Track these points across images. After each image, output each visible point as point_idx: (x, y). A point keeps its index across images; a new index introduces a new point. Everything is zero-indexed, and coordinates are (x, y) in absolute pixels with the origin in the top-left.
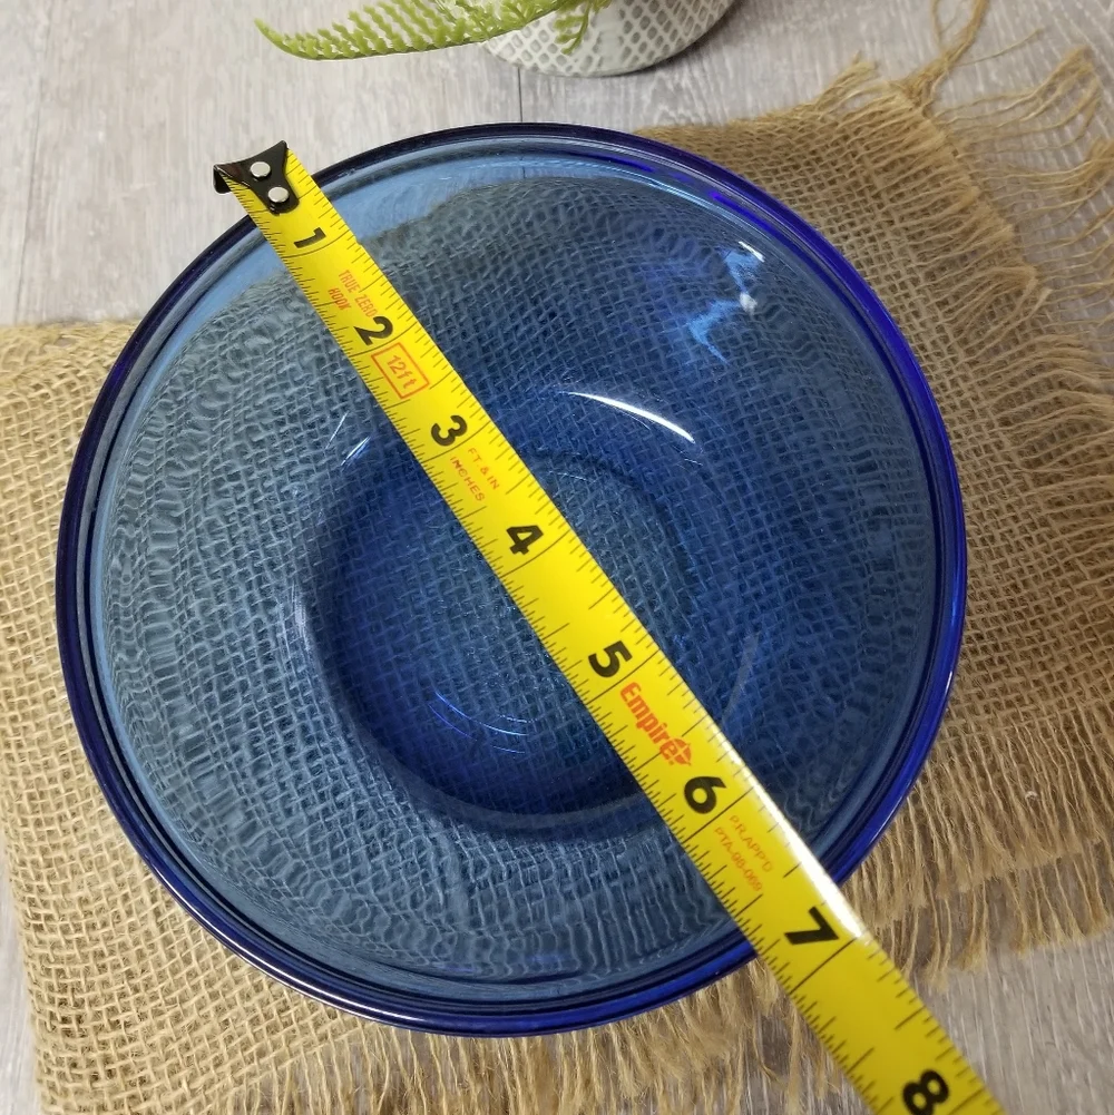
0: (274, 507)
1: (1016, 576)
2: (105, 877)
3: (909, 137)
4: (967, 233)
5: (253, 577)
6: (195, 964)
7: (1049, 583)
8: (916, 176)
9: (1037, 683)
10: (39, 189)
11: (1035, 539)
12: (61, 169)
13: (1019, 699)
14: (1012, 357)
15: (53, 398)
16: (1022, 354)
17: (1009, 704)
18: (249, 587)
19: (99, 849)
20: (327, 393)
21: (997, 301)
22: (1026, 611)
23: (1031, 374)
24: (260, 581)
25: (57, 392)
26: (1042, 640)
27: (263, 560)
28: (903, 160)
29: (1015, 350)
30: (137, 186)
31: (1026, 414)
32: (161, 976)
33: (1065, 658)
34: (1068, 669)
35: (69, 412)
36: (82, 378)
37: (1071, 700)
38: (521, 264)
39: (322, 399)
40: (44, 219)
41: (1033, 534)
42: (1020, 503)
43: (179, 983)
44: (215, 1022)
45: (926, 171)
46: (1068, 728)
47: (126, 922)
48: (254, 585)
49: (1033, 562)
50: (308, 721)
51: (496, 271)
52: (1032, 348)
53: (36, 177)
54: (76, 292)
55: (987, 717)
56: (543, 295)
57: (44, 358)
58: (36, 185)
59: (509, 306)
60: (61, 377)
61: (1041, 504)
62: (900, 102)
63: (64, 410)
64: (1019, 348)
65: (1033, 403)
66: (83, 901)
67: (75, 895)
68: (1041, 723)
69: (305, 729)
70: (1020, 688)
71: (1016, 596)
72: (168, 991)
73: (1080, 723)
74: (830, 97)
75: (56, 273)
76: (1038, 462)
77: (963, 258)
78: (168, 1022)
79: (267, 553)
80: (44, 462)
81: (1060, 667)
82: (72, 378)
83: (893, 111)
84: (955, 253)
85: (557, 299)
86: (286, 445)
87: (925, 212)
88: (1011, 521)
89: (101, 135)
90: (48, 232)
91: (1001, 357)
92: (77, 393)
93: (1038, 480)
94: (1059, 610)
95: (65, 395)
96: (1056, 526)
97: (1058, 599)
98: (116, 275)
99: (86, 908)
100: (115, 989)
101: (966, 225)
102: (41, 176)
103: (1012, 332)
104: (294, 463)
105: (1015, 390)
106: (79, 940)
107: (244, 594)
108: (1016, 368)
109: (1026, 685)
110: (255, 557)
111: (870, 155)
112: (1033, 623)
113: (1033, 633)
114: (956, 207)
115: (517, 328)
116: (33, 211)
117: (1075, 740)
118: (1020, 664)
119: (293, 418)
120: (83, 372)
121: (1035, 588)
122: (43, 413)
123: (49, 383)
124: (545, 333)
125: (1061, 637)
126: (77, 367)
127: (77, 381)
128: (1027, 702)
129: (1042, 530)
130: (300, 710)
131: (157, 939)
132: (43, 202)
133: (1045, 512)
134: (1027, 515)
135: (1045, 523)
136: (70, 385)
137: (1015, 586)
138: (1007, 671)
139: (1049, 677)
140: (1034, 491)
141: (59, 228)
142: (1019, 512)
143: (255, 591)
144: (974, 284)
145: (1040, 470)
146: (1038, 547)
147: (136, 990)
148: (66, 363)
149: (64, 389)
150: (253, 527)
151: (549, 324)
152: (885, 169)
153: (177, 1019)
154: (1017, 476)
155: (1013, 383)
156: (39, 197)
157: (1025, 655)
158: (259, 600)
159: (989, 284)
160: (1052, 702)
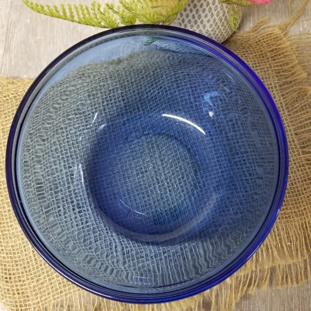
0: (73, 139)
1: (293, 180)
2: (19, 240)
3: (279, 42)
4: (293, 74)
5: (66, 159)
6: (43, 266)
7: (303, 183)
8: (280, 55)
9: (295, 212)
10: (9, 36)
11: (300, 170)
12: (16, 30)
13: (289, 217)
14: (301, 114)
15: (10, 101)
16: (304, 114)
17: (286, 218)
18: (64, 162)
19: (17, 232)
21: (299, 96)
22: (295, 191)
23: (306, 120)
24: (68, 160)
25: (11, 99)
26: (298, 200)
27: (69, 154)
28: (276, 49)
29: (302, 112)
30: (38, 37)
31: (303, 132)
32: (33, 269)
33: (304, 206)
34: (305, 209)
35: (14, 105)
36: (19, 95)
37: (304, 218)
38: (153, 71)
40: (10, 46)
41: (300, 169)
42: (297, 159)
43: (39, 271)
44: (48, 282)
45: (283, 53)
46: (302, 226)
47: (24, 253)
48: (66, 161)
49: (299, 177)
51: (145, 73)
52: (308, 112)
53: (8, 32)
54: (19, 69)
55: (279, 221)
56: (159, 81)
57: (8, 88)
58: (8, 35)
59: (148, 84)
60: (12, 94)
61: (303, 160)
62: (277, 31)
63: (13, 104)
64: (304, 112)
65: (305, 129)
66: (12, 246)
67: (10, 244)
68: (295, 224)
70: (290, 213)
71: (292, 187)
72: (35, 273)
73: (306, 224)
74: (255, 28)
75: (13, 62)
76: (304, 147)
77: (291, 82)
78: (35, 281)
79: (71, 152)
80: (6, 119)
81: (303, 208)
82: (16, 95)
83: (275, 34)
84: (289, 80)
85: (163, 83)
86: (77, 121)
87: (281, 66)
88: (293, 164)
89: (28, 21)
90: (11, 50)
91: (297, 114)
92: (17, 99)
93: (304, 153)
94: (304, 192)
95: (14, 100)
96: (307, 167)
97: (305, 188)
98: (31, 65)
99: (13, 248)
100: (20, 271)
101: (293, 71)
102: (10, 32)
103: (302, 107)
104: (80, 126)
105: (301, 125)
106: (11, 257)
107: (62, 164)
108: (302, 118)
109: (292, 213)
110: (66, 153)
111: (267, 46)
112: (296, 195)
113: (296, 198)
114: (290, 65)
115: (150, 91)
116: (7, 43)
117: (303, 229)
118: (291, 206)
120: (19, 93)
121: (298, 184)
122: (7, 105)
123: (9, 96)
124: (158, 93)
125: (304, 200)
126: (17, 92)
128: (291, 217)
129: (302, 168)
131: (33, 259)
132: (10, 40)
133: (304, 162)
134: (299, 163)
135: (303, 166)
136: (15, 97)
137: (292, 184)
138: (287, 208)
139: (299, 211)
140: (302, 156)
141: (14, 49)
142: (296, 162)
143: (66, 163)
144: (293, 90)
145: (304, 150)
146: (301, 173)
147: (26, 272)
148: (14, 90)
149: (13, 98)
150: (66, 144)
152: (271, 51)
153: (38, 281)
154: (297, 151)
155: (300, 123)
156: (9, 39)
157: (292, 204)
158: (67, 166)
159: (297, 91)
160: (299, 218)
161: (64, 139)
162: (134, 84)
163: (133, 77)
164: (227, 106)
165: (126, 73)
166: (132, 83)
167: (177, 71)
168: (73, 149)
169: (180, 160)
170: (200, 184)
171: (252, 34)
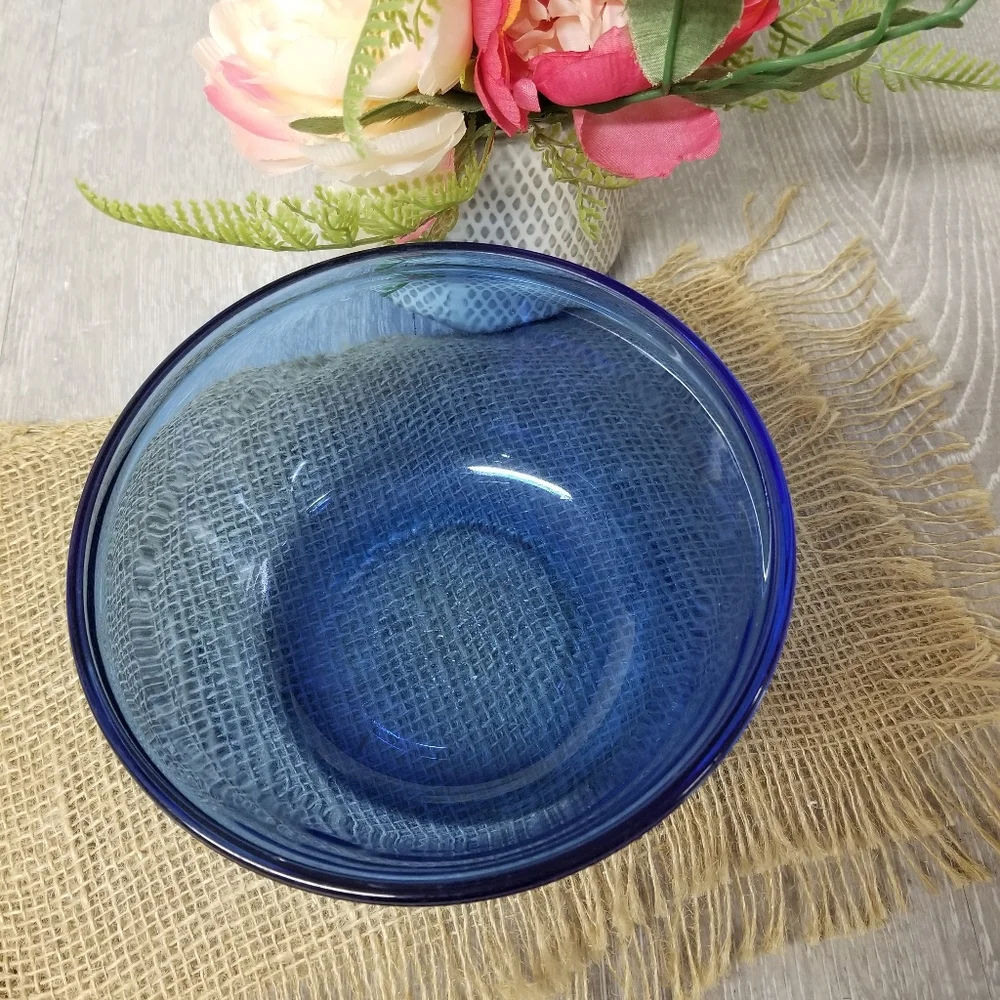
0: (202, 555)
1: (806, 632)
2: (43, 860)
3: (726, 300)
4: (773, 369)
5: (182, 609)
6: (120, 932)
7: (834, 640)
8: (733, 327)
9: (821, 717)
10: (14, 325)
11: (822, 604)
12: (32, 310)
13: (807, 729)
14: (809, 464)
15: (20, 476)
16: (816, 462)
17: (798, 731)
18: (178, 617)
19: (40, 837)
20: (250, 468)
21: (797, 421)
22: (814, 660)
23: (823, 478)
24: (188, 613)
25: (23, 471)
26: (827, 684)
27: (191, 597)
28: (723, 315)
29: (811, 459)
30: (95, 323)
31: (819, 508)
32: (90, 943)
33: (844, 698)
34: (848, 707)
35: (33, 487)
36: (45, 461)
37: (850, 732)
38: (414, 376)
39: (245, 473)
40: (17, 348)
41: (821, 602)
42: (812, 577)
43: (104, 948)
44: (133, 981)
45: (741, 323)
46: (848, 754)
47: (60, 898)
48: (182, 616)
49: (820, 623)
50: (222, 724)
51: (393, 380)
52: (825, 458)
53: (11, 315)
55: (779, 739)
56: (430, 397)
57: (14, 445)
58: (10, 322)
59: (402, 405)
60: (28, 460)
61: (828, 578)
62: (719, 274)
63: (28, 485)
64: (814, 458)
65: (825, 500)
66: (22, 883)
67: (15, 877)
68: (824, 748)
69: (218, 731)
70: (807, 720)
71: (806, 649)
72: (93, 956)
73: (857, 750)
74: (665, 271)
75: (25, 389)
76: (828, 546)
77: (770, 389)
78: (92, 983)
79: (195, 591)
80: (9, 525)
81: (842, 705)
82: (36, 461)
83: (714, 280)
84: (764, 382)
85: (440, 400)
86: (213, 507)
87: (740, 352)
88: (803, 590)
89: (66, 284)
90: (19, 357)
91: (800, 464)
92: (40, 472)
93: (827, 559)
94: (841, 662)
95: (31, 472)
96: (840, 596)
97: (841, 653)
98: (75, 391)
99: (24, 888)
100: (45, 956)
101: (772, 362)
102: (15, 315)
103: (808, 446)
104: (220, 523)
105: (811, 488)
106: (16, 916)
107: (172, 623)
108: (812, 473)
109: (812, 719)
110: (184, 594)
111: (697, 311)
112: (819, 670)
113: (819, 678)
114: (763, 349)
115: (408, 421)
116: (8, 341)
117: (853, 764)
118: (808, 701)
119: (220, 487)
120: (47, 457)
121: (821, 643)
122: (11, 487)
123: (17, 464)
124: (431, 424)
125: (841, 682)
126: (42, 453)
127: (41, 464)
128: (812, 731)
129: (828, 598)
130: (215, 715)
131: (87, 909)
132: (16, 335)
133: (831, 584)
134: (817, 585)
135: (830, 592)
136: (34, 467)
137: (805, 641)
138: (797, 706)
139: (832, 714)
140: (823, 567)
141: (29, 355)
142: (810, 583)
143: (183, 622)
144: (778, 407)
145: (829, 551)
146: (825, 611)
147: (64, 957)
148: (32, 449)
149: (29, 469)
150: (183, 571)
151: (433, 419)
152: (709, 321)
153: (101, 980)
154: (810, 555)
155: (809, 484)
156: (13, 331)
157: (811, 695)
158: (186, 628)
159: (791, 407)
160: (834, 732)
161: (176, 557)
162: (365, 406)
163: (361, 391)
164: (609, 452)
165: (339, 383)
166: (359, 404)
167: (476, 374)
168: (202, 583)
169: (500, 589)
170: (558, 648)
171: (659, 284)
